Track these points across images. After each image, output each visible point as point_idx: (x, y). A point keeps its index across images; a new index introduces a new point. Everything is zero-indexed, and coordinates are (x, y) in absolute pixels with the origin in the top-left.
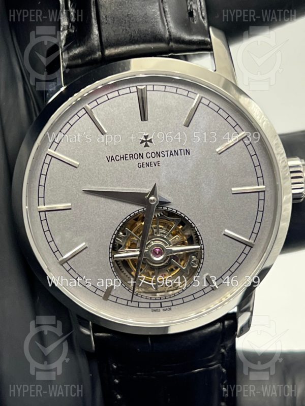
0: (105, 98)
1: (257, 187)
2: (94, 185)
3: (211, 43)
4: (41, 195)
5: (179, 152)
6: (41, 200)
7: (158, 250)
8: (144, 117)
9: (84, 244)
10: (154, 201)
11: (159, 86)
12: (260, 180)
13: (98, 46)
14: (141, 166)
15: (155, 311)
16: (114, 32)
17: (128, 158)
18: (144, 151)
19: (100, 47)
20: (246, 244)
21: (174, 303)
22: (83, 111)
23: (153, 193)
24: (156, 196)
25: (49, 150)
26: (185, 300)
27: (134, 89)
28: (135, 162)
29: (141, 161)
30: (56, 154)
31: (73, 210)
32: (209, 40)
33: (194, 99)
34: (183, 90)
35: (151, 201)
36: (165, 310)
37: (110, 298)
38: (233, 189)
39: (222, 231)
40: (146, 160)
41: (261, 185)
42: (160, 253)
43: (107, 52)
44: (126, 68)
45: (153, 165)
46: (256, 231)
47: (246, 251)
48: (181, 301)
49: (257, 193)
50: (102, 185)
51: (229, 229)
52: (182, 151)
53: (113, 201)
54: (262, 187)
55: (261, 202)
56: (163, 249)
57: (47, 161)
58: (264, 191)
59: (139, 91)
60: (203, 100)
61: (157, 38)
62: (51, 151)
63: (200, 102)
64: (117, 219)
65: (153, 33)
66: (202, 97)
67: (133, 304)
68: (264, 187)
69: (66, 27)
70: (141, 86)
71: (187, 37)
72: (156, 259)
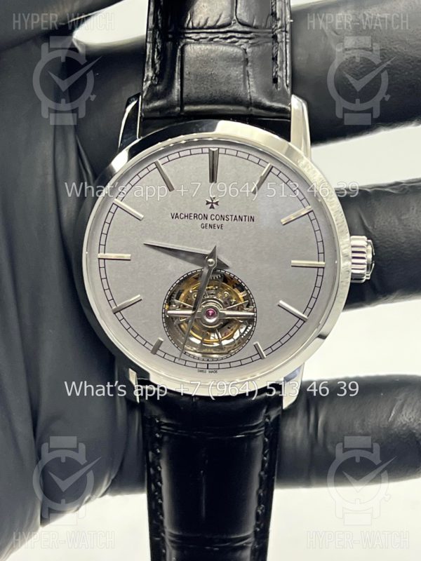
0: (177, 155)
1: (317, 263)
2: (155, 240)
3: (290, 113)
4: (103, 243)
5: (244, 218)
6: (102, 247)
7: (211, 312)
8: (213, 178)
9: (139, 296)
10: (212, 263)
11: (232, 150)
12: (321, 256)
13: (178, 101)
14: (204, 226)
15: (201, 371)
16: (196, 89)
17: (192, 218)
18: (209, 212)
19: (180, 103)
20: (300, 318)
21: (221, 366)
22: (154, 166)
23: (212, 255)
24: (214, 259)
25: (115, 200)
26: (232, 364)
27: (207, 150)
28: (199, 222)
29: (205, 222)
30: (123, 204)
31: (132, 261)
32: (289, 108)
33: (265, 167)
34: (255, 157)
35: (209, 263)
36: (212, 372)
37: (159, 352)
38: (293, 262)
39: (277, 302)
40: (209, 222)
41: (321, 261)
42: (213, 315)
43: (186, 108)
44: (200, 129)
45: (216, 227)
46: (311, 306)
47: (299, 325)
48: (228, 365)
49: (316, 269)
50: (163, 240)
51: (284, 301)
52: (247, 218)
53: (172, 257)
54: (322, 263)
55: (320, 278)
56: (217, 311)
57: (113, 210)
58: (324, 268)
59: (211, 153)
60: (273, 170)
61: (237, 101)
62: (117, 201)
63: (270, 171)
64: (174, 276)
65: (234, 95)
66: (273, 167)
67: (180, 362)
68: (324, 263)
69: (150, 78)
70: (214, 148)
71: (268, 103)
72: (208, 320)
